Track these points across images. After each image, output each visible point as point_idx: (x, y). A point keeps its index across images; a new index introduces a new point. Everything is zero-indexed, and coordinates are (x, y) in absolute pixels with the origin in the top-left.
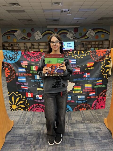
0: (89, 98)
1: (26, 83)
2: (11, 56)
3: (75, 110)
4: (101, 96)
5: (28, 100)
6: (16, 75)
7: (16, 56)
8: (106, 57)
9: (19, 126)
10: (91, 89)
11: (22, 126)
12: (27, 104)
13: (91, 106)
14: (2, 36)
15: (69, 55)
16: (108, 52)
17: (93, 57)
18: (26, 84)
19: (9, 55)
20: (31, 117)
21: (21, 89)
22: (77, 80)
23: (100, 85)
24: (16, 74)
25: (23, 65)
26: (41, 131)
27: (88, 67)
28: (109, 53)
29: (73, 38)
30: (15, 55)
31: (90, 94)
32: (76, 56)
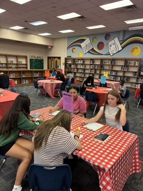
14: (67, 48)
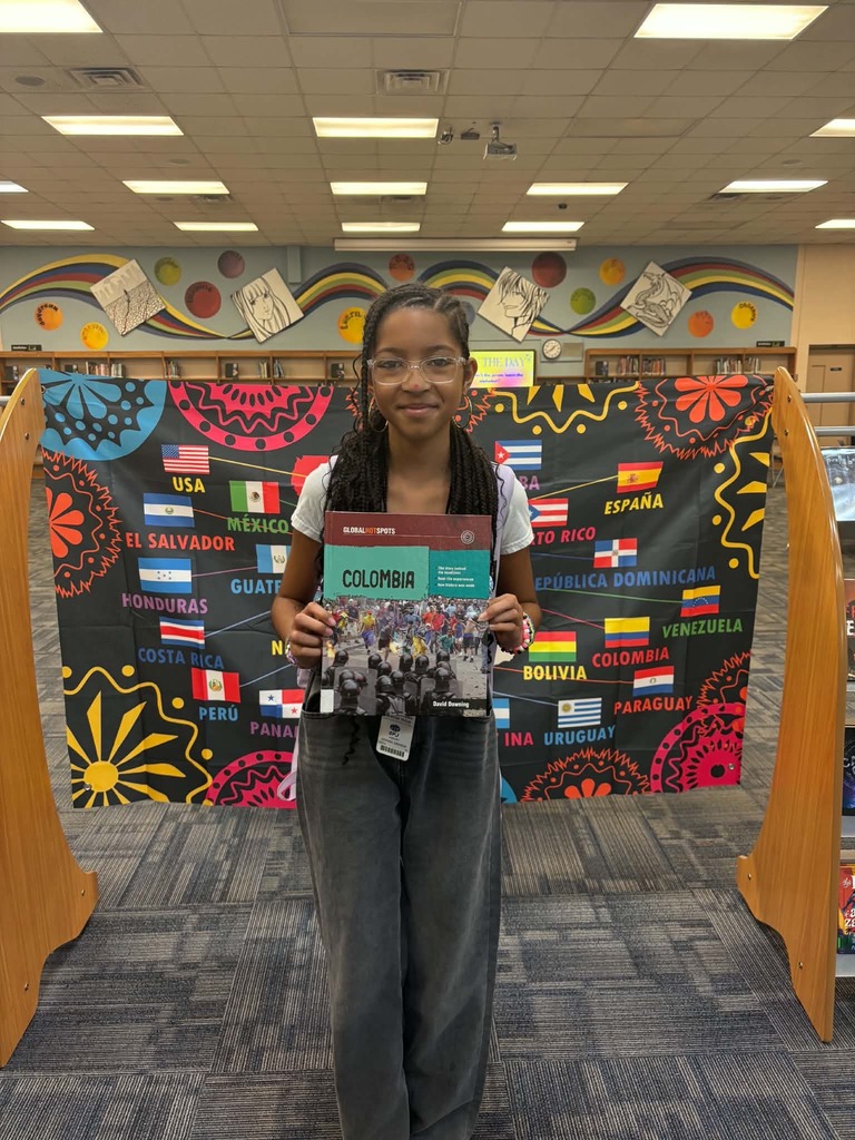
0: (627, 709)
1: (193, 601)
2: (98, 410)
3: (535, 795)
4: (711, 695)
5: (203, 724)
6: (123, 544)
7: (133, 413)
8: (745, 427)
9: (139, 914)
10: (644, 648)
11: (159, 914)
12: (196, 754)
13: (644, 769)
15: (492, 413)
16: (756, 394)
17: (659, 426)
18: (193, 608)
19: (84, 405)
20: (220, 857)
21: (159, 644)
22: (551, 586)
23: (702, 623)
24: (129, 540)
25: (178, 475)
26: (293, 940)
27: (622, 497)
28: (765, 404)
29: (527, 327)
30: (126, 406)
31: (639, 683)
32: (540, 421)
